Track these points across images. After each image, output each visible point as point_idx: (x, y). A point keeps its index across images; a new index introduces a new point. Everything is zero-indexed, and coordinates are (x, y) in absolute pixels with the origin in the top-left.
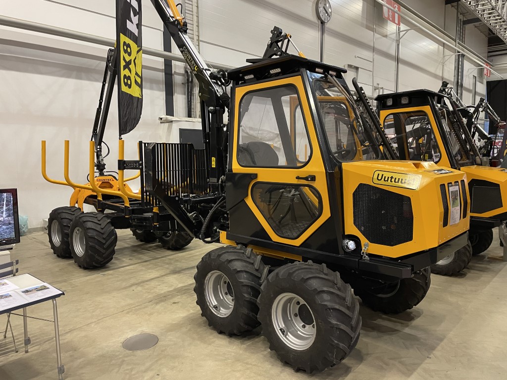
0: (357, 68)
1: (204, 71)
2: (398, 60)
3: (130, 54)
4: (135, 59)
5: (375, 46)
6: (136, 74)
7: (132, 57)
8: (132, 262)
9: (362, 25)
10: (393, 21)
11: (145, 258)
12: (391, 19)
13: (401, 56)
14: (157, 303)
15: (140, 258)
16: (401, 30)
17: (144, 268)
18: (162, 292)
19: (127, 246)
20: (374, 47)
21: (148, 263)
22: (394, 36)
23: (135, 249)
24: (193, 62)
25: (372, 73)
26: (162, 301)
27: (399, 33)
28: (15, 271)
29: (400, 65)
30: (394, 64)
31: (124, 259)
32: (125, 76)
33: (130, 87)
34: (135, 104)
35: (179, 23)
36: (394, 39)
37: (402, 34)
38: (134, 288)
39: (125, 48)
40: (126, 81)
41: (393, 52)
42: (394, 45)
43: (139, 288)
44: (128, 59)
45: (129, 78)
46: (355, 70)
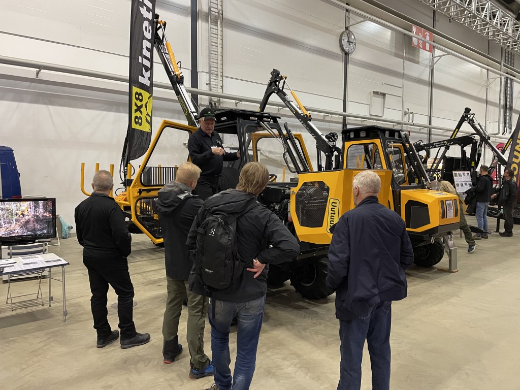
0: (384, 95)
1: (191, 114)
2: (432, 85)
3: (141, 101)
4: (147, 103)
5: (405, 72)
6: (148, 114)
7: (144, 103)
8: (142, 259)
9: (390, 53)
10: (425, 49)
11: (154, 257)
12: (421, 46)
13: (435, 81)
14: (146, 285)
15: (149, 257)
16: (435, 56)
17: (149, 264)
18: (154, 279)
19: (144, 248)
20: (404, 74)
21: (154, 261)
22: (427, 62)
23: (150, 251)
24: (185, 107)
25: (401, 99)
26: (152, 284)
27: (433, 59)
28: (44, 250)
29: (434, 90)
30: (427, 89)
31: (138, 258)
32: (136, 117)
33: (140, 124)
34: (145, 137)
35: (177, 77)
36: (427, 65)
37: (436, 59)
38: (135, 275)
39: (137, 96)
40: (137, 120)
41: (426, 77)
42: (428, 70)
43: (139, 276)
44: (139, 104)
45: (140, 118)
46: (382, 97)
